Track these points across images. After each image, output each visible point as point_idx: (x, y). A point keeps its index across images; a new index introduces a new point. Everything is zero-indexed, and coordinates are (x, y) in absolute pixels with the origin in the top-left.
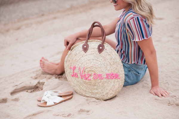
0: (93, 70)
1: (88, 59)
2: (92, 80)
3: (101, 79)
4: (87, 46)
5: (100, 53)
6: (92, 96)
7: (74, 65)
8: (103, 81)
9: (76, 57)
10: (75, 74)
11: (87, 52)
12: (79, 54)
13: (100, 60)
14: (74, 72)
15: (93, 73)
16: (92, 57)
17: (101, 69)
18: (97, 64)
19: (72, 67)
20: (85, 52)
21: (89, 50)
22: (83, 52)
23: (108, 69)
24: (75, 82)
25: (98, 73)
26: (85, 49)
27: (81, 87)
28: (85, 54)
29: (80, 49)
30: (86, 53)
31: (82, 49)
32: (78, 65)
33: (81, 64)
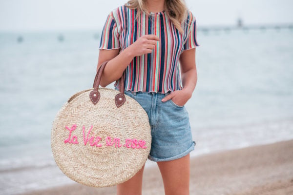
0: (106, 131)
1: (99, 114)
2: (103, 146)
3: (117, 147)
4: (98, 94)
5: (118, 107)
6: (95, 176)
7: (74, 124)
8: (119, 150)
9: (79, 110)
10: (71, 138)
11: (98, 103)
12: (83, 106)
13: (118, 118)
14: (70, 136)
15: (106, 137)
16: (105, 112)
17: (119, 131)
18: (113, 123)
19: (70, 127)
20: (95, 104)
21: (100, 101)
22: (91, 104)
23: (130, 132)
24: (70, 152)
25: (115, 137)
26: (95, 99)
27: (80, 159)
28: (94, 107)
29: (86, 98)
30: (96, 106)
31: (90, 99)
32: (82, 123)
33: (86, 122)
